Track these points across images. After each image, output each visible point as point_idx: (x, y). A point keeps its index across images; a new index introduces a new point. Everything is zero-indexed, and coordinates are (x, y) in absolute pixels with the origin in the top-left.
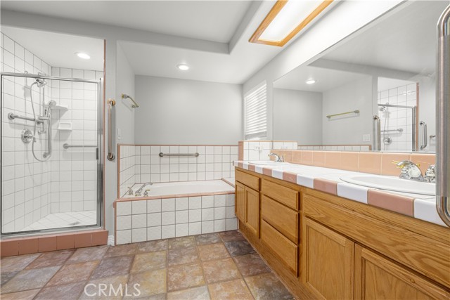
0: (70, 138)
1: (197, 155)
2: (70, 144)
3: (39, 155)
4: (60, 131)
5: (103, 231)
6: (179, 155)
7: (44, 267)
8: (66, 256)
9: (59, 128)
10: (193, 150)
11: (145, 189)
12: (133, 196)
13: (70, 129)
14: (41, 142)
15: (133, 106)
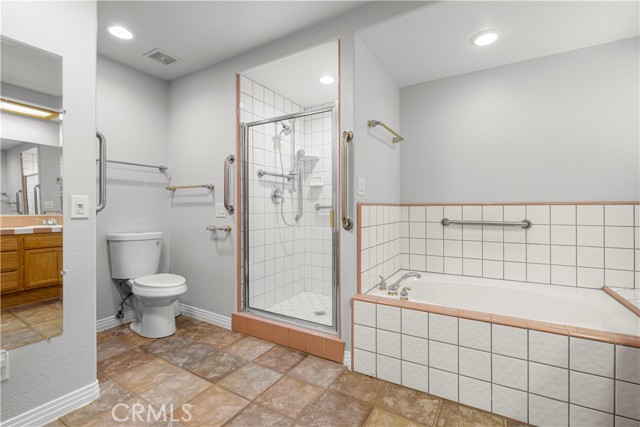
0: (321, 196)
1: (527, 225)
2: (321, 204)
3: (290, 219)
4: (312, 187)
5: (338, 340)
6: (482, 224)
7: (268, 367)
8: (293, 361)
9: (311, 184)
10: (516, 214)
11: (404, 284)
12: (384, 294)
13: (321, 184)
14: (292, 202)
15: (394, 141)
